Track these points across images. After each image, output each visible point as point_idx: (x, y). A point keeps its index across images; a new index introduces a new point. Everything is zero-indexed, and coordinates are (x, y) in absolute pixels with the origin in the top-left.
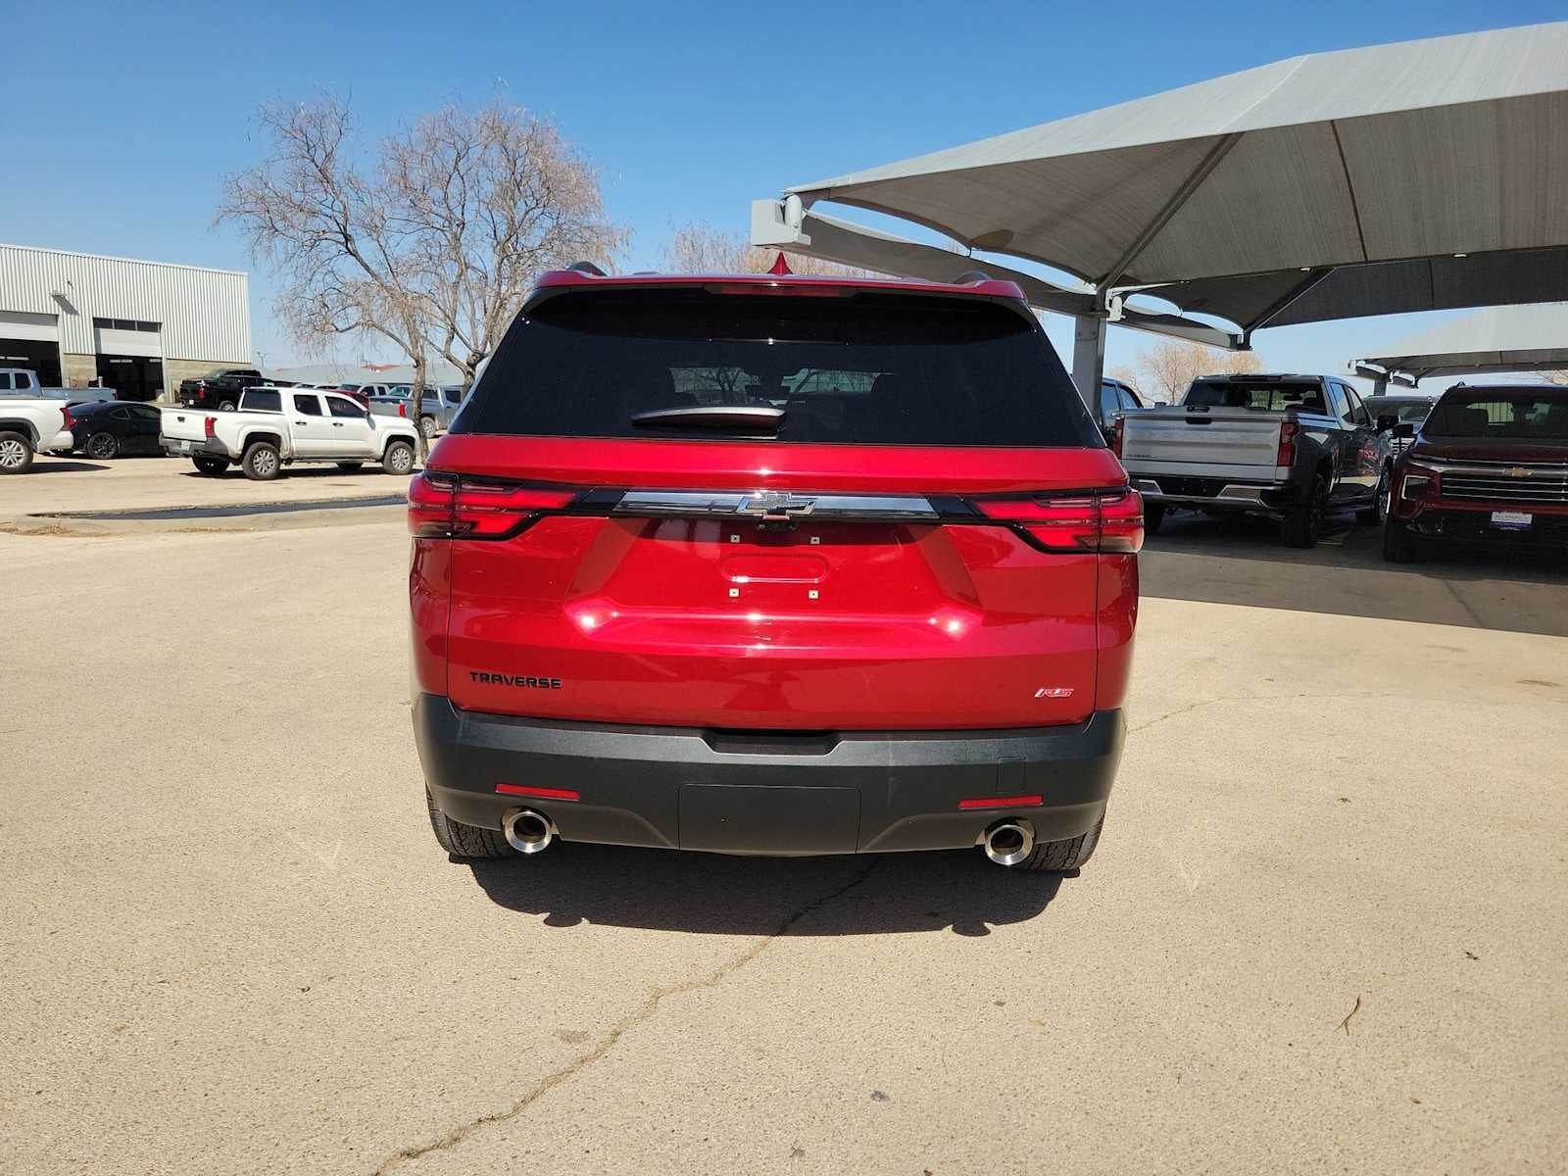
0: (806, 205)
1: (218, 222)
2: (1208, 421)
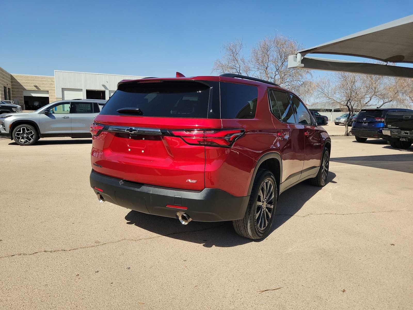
0: (302, 56)
1: (212, 72)
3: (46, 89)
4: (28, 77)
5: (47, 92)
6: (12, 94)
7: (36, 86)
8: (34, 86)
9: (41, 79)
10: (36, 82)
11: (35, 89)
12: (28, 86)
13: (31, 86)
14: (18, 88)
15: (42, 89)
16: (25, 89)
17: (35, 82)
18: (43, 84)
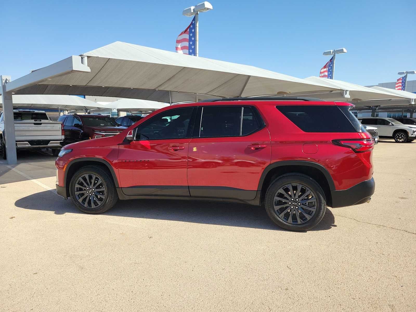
2: (41, 124)
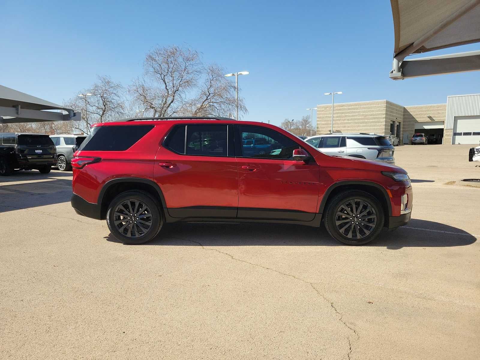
3: (441, 119)
4: (422, 108)
5: (443, 123)
6: (403, 128)
7: (430, 117)
8: (428, 117)
9: (437, 108)
10: (431, 112)
11: (428, 120)
12: (420, 118)
13: (424, 118)
14: (410, 122)
15: (436, 119)
16: (417, 122)
17: (429, 112)
18: (439, 113)
